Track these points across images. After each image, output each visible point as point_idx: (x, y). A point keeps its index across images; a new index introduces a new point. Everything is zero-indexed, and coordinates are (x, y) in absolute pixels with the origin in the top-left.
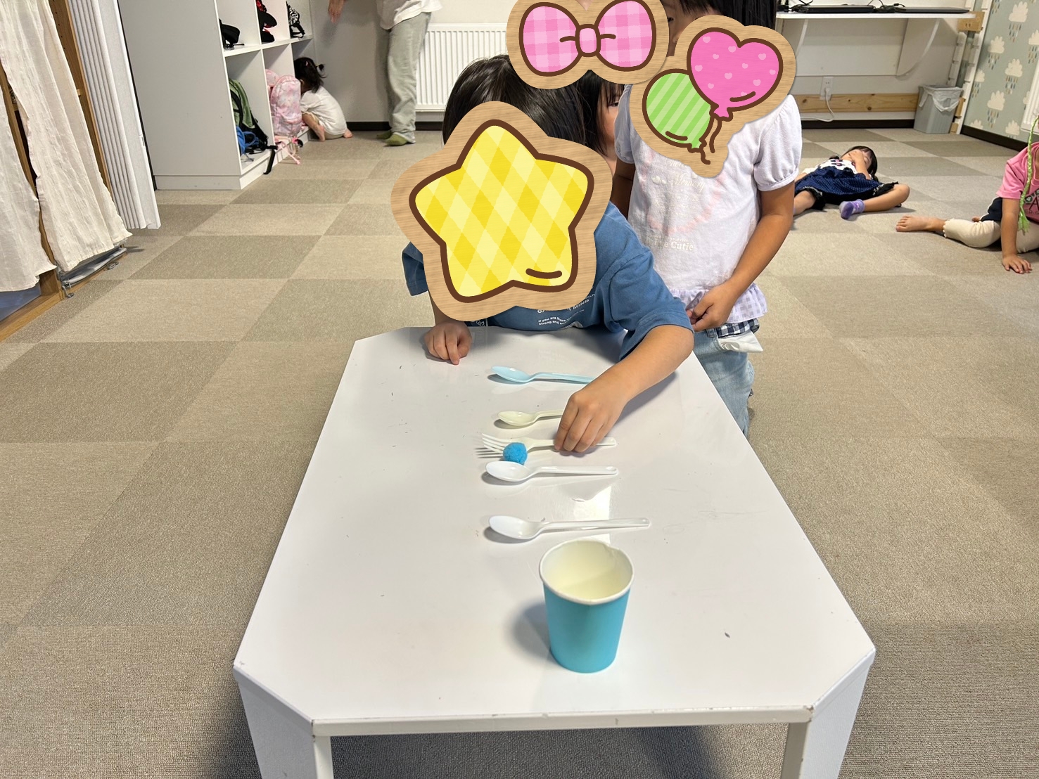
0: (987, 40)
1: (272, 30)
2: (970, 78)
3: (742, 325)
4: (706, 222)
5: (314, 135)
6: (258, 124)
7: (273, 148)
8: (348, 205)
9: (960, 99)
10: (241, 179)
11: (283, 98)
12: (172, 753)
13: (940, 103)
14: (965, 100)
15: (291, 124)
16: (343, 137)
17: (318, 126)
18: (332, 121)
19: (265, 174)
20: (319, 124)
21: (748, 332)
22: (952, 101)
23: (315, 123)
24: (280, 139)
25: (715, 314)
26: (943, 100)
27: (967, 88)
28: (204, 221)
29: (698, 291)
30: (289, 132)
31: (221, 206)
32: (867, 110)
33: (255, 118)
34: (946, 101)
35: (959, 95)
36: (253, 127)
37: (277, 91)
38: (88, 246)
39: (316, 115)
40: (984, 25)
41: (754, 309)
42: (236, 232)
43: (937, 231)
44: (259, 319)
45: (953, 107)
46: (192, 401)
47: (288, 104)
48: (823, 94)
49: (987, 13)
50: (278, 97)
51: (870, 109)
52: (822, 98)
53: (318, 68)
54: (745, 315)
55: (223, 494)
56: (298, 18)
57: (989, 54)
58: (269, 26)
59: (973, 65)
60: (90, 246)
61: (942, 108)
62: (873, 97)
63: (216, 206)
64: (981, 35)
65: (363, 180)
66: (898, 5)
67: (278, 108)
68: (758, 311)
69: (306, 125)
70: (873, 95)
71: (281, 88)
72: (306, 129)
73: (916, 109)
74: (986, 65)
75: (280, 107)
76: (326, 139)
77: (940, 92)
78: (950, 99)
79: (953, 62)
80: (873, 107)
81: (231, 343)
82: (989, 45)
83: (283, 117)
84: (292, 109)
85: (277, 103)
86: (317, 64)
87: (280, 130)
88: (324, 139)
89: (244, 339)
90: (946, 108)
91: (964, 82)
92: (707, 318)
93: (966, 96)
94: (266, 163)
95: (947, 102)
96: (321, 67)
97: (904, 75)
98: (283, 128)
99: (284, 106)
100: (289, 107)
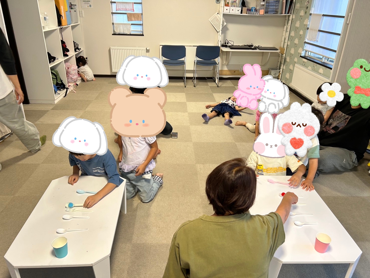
0: (286, 57)
1: (68, 53)
2: (282, 67)
3: (147, 172)
4: (135, 152)
5: (83, 80)
6: (63, 82)
7: (67, 88)
8: (85, 111)
9: (279, 73)
10: (55, 101)
11: (71, 72)
12: (3, 271)
13: (273, 74)
14: (280, 74)
15: (74, 79)
16: (93, 80)
17: (84, 77)
18: (89, 76)
19: (64, 97)
20: (85, 77)
21: (149, 173)
22: (277, 74)
23: (83, 77)
24: (70, 84)
25: (140, 171)
27: (281, 70)
28: (41, 117)
29: (136, 166)
30: (73, 82)
31: (48, 111)
33: (61, 79)
34: (275, 74)
36: (61, 83)
37: (70, 70)
38: (3, 132)
39: (84, 74)
40: (285, 52)
41: (151, 168)
42: (50, 122)
43: (245, 126)
44: (48, 156)
45: (277, 75)
46: (24, 183)
47: (73, 73)
48: (240, 70)
49: (285, 49)
50: (70, 72)
52: (240, 71)
53: (85, 59)
54: (149, 169)
55: (26, 211)
56: (78, 46)
57: (286, 61)
58: (67, 52)
59: (282, 64)
60: (4, 133)
63: (46, 111)
64: (284, 55)
65: (93, 100)
66: (259, 46)
68: (152, 168)
69: (81, 77)
71: (71, 69)
72: (80, 78)
74: (285, 64)
76: (87, 81)
77: (273, 71)
79: (278, 61)
81: (39, 164)
82: (286, 58)
83: (71, 77)
84: (74, 75)
86: (85, 57)
87: (71, 81)
88: (86, 81)
89: (42, 163)
90: (275, 76)
91: (281, 68)
92: (139, 172)
93: (281, 73)
94: (65, 93)
96: (86, 58)
97: (264, 65)
99: (72, 74)
100: (73, 74)
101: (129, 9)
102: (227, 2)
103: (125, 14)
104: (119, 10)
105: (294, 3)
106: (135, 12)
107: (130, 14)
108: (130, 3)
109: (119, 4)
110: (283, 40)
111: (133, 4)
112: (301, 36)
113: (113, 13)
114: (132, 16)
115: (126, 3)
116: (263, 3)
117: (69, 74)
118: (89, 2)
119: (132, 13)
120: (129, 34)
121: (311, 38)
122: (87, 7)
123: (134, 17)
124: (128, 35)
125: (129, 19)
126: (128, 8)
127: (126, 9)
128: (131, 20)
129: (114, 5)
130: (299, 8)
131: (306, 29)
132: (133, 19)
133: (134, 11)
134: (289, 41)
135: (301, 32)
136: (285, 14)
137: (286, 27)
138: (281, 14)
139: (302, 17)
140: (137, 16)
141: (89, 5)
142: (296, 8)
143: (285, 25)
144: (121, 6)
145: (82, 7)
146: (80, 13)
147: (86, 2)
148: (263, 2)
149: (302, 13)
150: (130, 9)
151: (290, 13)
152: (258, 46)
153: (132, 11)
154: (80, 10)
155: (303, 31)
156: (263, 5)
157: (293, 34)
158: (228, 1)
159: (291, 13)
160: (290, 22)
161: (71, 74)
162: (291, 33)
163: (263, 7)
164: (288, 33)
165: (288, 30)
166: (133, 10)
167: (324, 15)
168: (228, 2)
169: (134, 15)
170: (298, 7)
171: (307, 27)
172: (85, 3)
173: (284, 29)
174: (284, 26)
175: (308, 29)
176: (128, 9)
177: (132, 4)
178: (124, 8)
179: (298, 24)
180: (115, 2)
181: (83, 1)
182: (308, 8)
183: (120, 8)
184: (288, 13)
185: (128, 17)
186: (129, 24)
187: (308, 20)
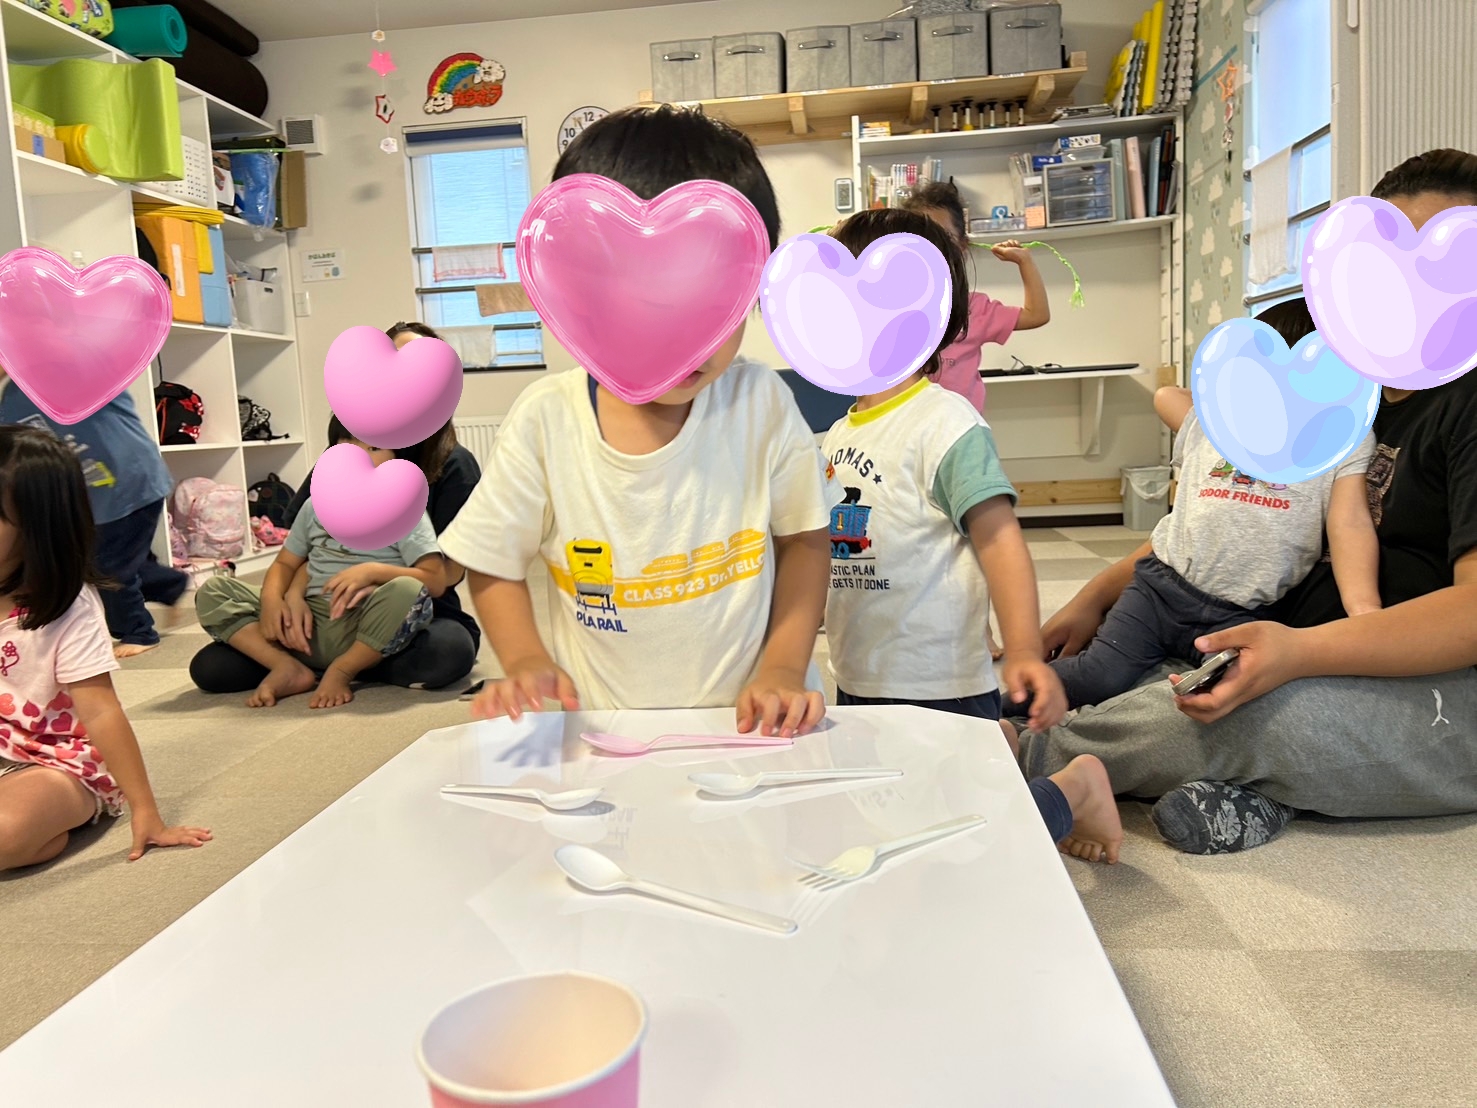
1: (193, 432)
11: (209, 511)
13: (1142, 488)
15: (220, 543)
22: (1159, 485)
24: (200, 561)
26: (1144, 484)
30: (218, 553)
32: (1050, 502)
35: (1168, 476)
37: (200, 503)
45: (1161, 492)
47: (218, 518)
50: (201, 510)
51: (1054, 501)
56: (267, 420)
58: (190, 426)
61: (1145, 495)
62: (1054, 485)
66: (1050, 365)
67: (202, 523)
70: (1055, 482)
71: (206, 498)
73: (1121, 500)
75: (204, 522)
77: (1137, 474)
78: (1154, 482)
80: (1059, 498)
83: (208, 535)
84: (224, 523)
85: (199, 517)
87: (205, 551)
90: (1151, 495)
95: (1151, 486)
98: (209, 548)
99: (210, 521)
100: (217, 522)
101: (484, 269)
102: (881, 198)
103: (471, 289)
104: (447, 275)
105: (1182, 167)
106: (508, 280)
107: (488, 287)
108: (490, 246)
109: (445, 254)
110: (1166, 335)
111: (499, 248)
112: (1226, 286)
113: (421, 292)
114: (498, 295)
115: (473, 247)
116: (1036, 180)
117: (197, 520)
118: (330, 259)
119: (496, 286)
120: (485, 365)
121: (1266, 267)
122: (323, 277)
123: (505, 298)
124: (482, 370)
125: (486, 306)
126: (479, 265)
127: (473, 271)
128: (495, 311)
129: (427, 260)
130: (1201, 178)
131: (1242, 241)
132: (501, 305)
133: (504, 278)
134: (1188, 332)
135: (1227, 268)
136: (1147, 215)
137: (1166, 276)
138: (1127, 219)
139: (1217, 208)
140: (514, 292)
141: (330, 268)
142: (1191, 184)
143: (1163, 272)
144: (454, 262)
145: (305, 277)
146: (297, 301)
147: (318, 260)
148: (1036, 175)
149: (1216, 189)
150: (488, 270)
151: (1167, 211)
152: (1047, 365)
153: (498, 275)
154: (296, 292)
155: (1231, 258)
156: (1037, 189)
157: (1196, 294)
158: (881, 192)
159: (1173, 212)
160: (1178, 248)
161: (206, 519)
162: (1190, 294)
163: (1039, 196)
164: (1179, 296)
165: (1178, 283)
166: (501, 270)
167: (1297, 146)
168: (883, 195)
169: (504, 289)
170: (1199, 176)
171: (1245, 233)
172: (318, 265)
173: (1160, 288)
174: (1159, 279)
175: (1247, 240)
176: (478, 270)
177: (496, 251)
178: (466, 267)
179: (1208, 245)
180: (429, 251)
181: (310, 257)
182: (1234, 156)
183: (448, 268)
184: (1160, 213)
185: (481, 303)
186: (483, 328)
187: (1242, 201)
